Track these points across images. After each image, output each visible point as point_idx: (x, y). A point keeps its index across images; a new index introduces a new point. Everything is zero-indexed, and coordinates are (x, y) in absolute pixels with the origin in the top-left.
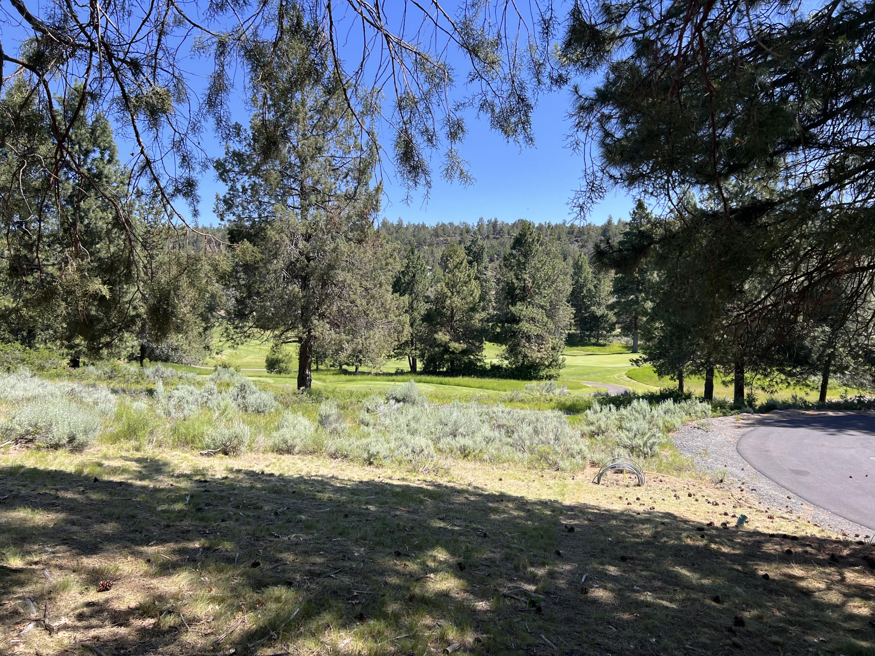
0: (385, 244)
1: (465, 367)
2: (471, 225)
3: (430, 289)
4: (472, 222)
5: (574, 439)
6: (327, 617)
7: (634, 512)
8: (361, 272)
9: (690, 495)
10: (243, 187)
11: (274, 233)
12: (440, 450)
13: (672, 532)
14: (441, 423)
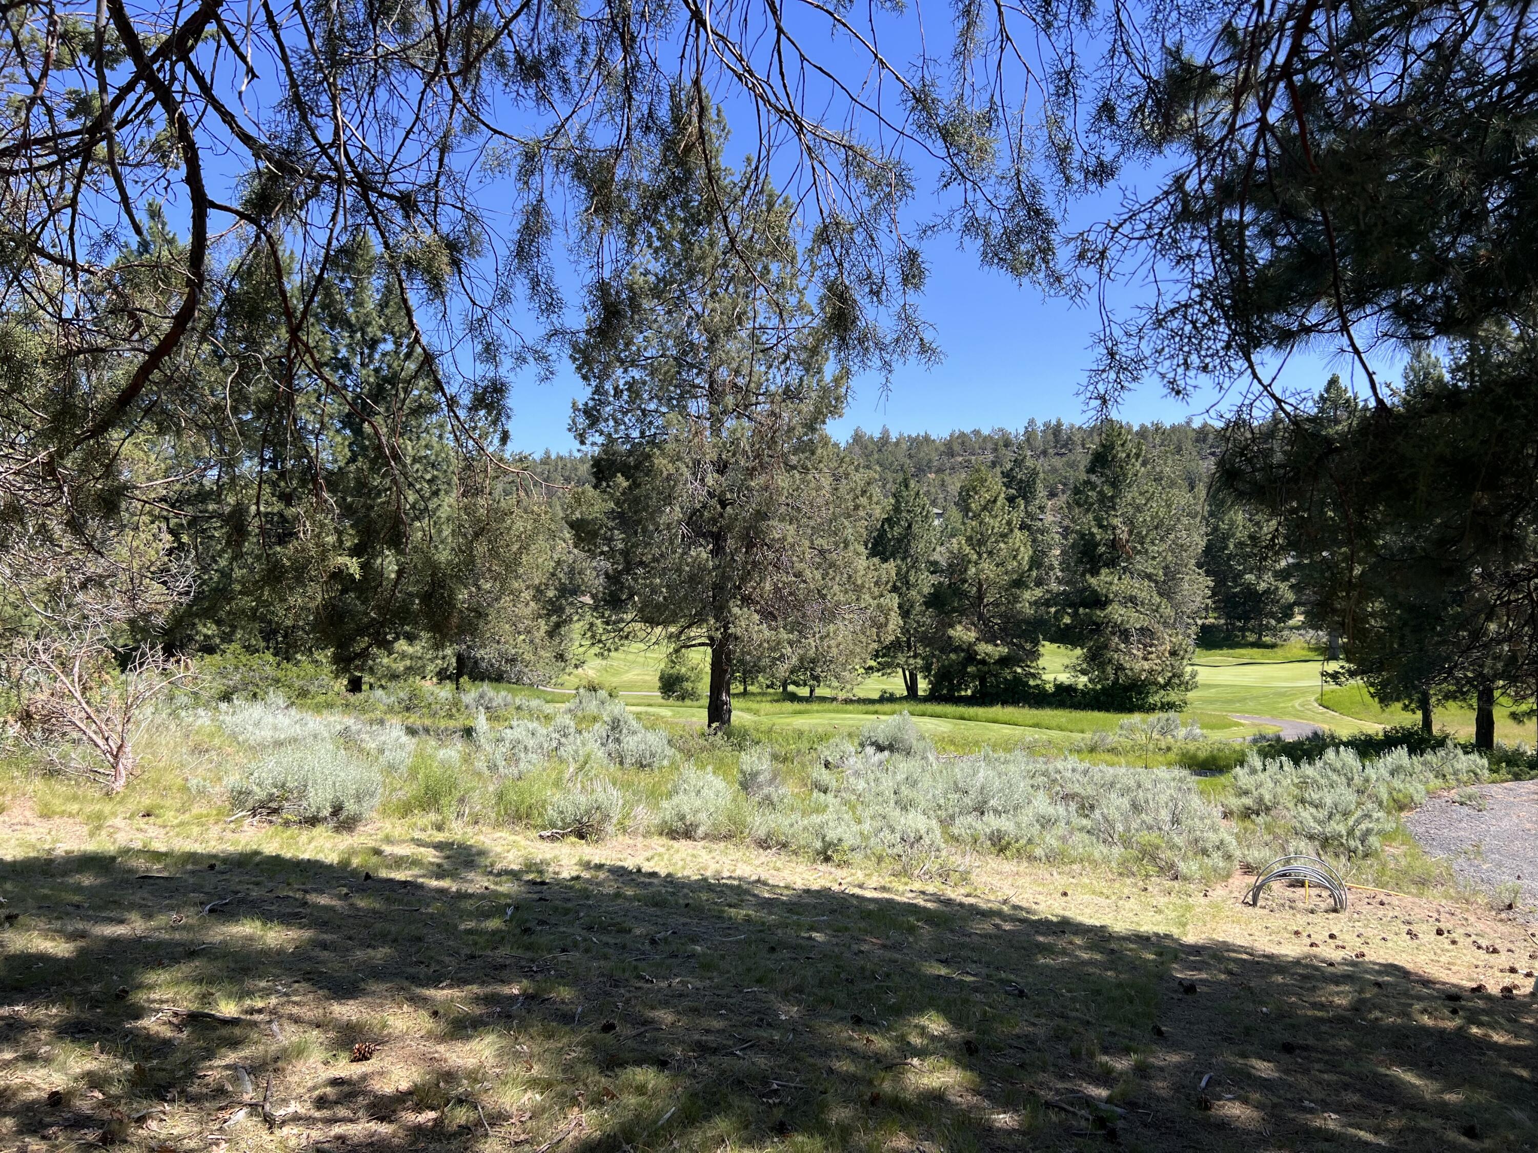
0: (853, 473)
1: (1005, 690)
2: (1014, 432)
3: (938, 549)
4: (1016, 428)
5: (1207, 821)
6: (721, 1125)
7: (1323, 961)
8: (812, 523)
9: (1440, 932)
10: (616, 389)
11: (665, 462)
12: (956, 839)
13: (1392, 1002)
14: (957, 789)
